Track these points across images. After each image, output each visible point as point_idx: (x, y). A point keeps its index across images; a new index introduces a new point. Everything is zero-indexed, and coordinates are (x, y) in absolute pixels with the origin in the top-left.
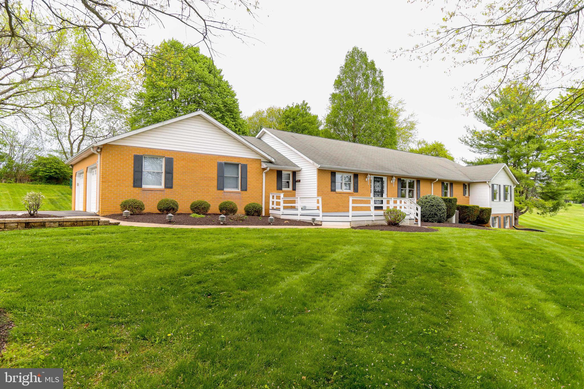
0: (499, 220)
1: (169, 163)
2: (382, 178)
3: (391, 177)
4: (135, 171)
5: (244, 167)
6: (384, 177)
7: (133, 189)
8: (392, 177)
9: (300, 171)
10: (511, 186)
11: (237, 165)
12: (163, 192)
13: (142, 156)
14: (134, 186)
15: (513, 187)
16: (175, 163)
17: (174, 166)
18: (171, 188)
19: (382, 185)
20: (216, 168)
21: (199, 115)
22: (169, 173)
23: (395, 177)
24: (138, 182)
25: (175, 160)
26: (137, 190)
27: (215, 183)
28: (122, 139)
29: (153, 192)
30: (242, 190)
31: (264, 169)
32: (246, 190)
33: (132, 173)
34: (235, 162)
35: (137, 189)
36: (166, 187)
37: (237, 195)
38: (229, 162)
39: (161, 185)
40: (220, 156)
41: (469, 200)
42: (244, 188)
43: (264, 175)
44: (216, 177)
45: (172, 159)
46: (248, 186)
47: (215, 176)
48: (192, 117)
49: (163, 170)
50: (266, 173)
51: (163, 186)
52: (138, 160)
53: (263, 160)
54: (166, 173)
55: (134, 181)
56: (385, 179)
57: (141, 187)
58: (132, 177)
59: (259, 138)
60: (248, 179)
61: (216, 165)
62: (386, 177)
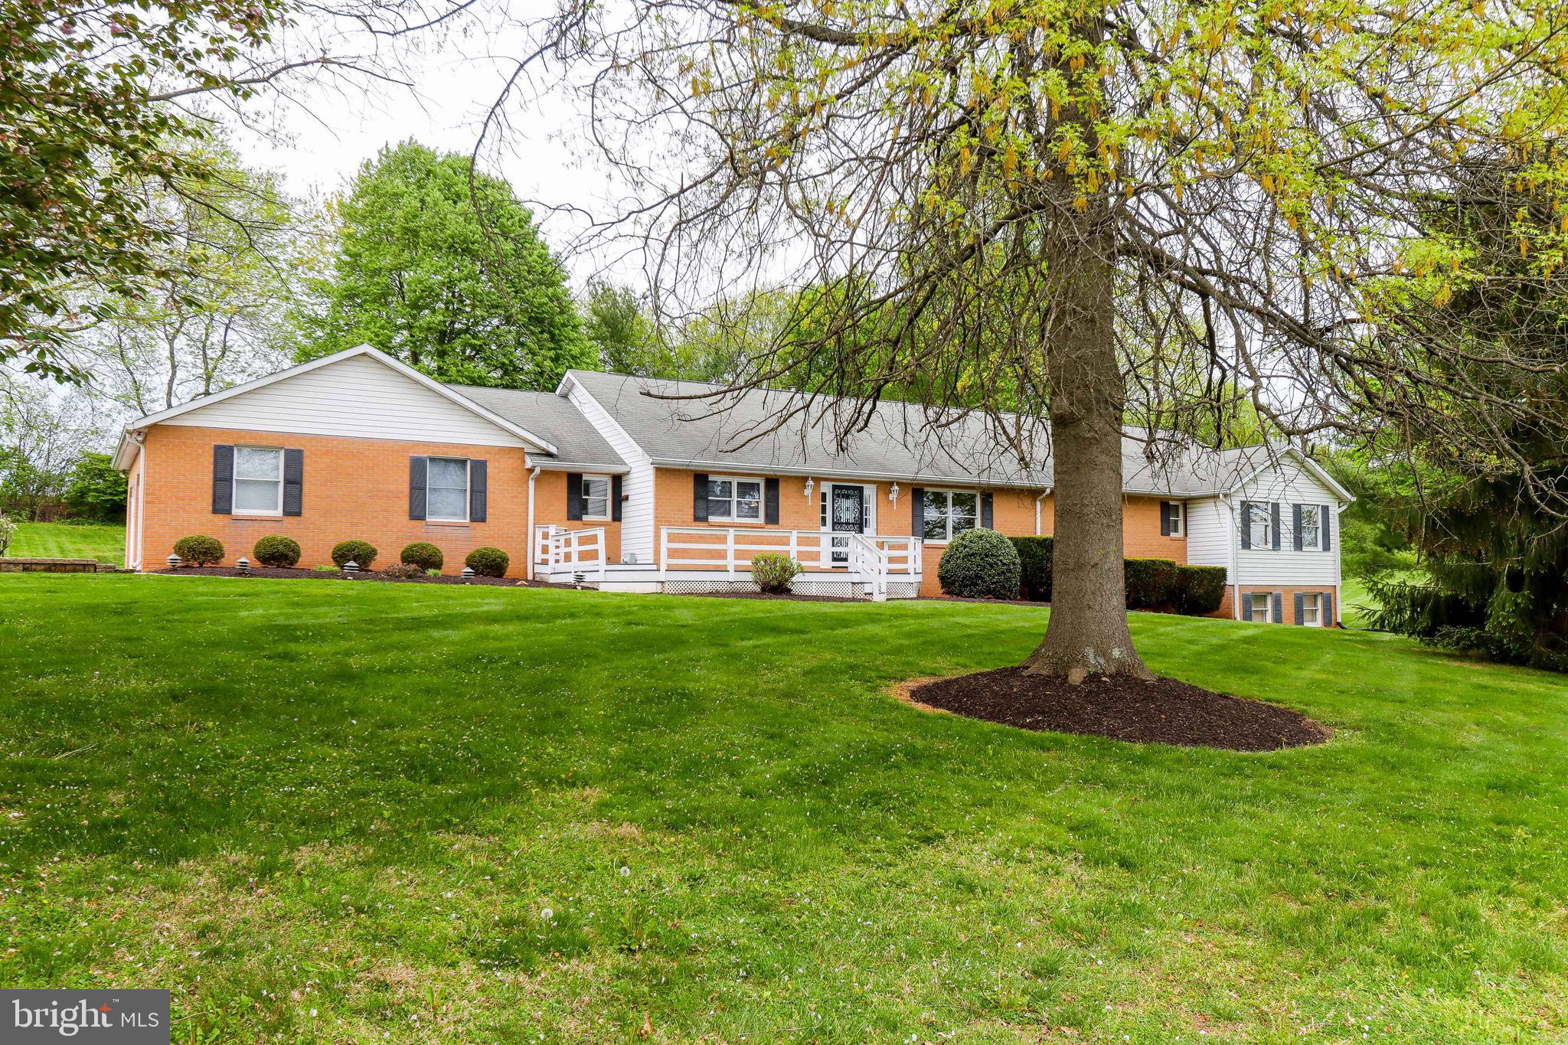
0: (1277, 602)
1: (294, 461)
2: (861, 489)
3: (884, 486)
4: (216, 480)
5: (479, 469)
6: (865, 486)
7: (211, 516)
8: (891, 484)
9: (628, 473)
10: (1325, 509)
11: (463, 462)
12: (278, 525)
13: (231, 449)
14: (215, 511)
15: (1335, 511)
16: (306, 461)
17: (306, 468)
18: (299, 514)
19: (861, 505)
20: (407, 470)
21: (364, 354)
22: (294, 482)
23: (898, 484)
24: (221, 504)
25: (306, 453)
26: (220, 519)
27: (405, 504)
28: (188, 413)
29: (256, 524)
30: (473, 520)
31: (531, 470)
32: (483, 520)
33: (211, 483)
34: (458, 456)
35: (221, 516)
36: (286, 513)
37: (461, 531)
38: (441, 456)
39: (276, 508)
40: (416, 444)
41: (1185, 547)
42: (479, 514)
43: (531, 484)
44: (407, 491)
45: (300, 451)
46: (489, 511)
47: (405, 487)
48: (348, 359)
49: (281, 478)
50: (537, 480)
51: (279, 512)
52: (223, 457)
53: (528, 449)
54: (287, 482)
55: (214, 501)
56: (869, 491)
57: (228, 512)
58: (211, 492)
59: (565, 396)
60: (489, 496)
61: (407, 463)
62: (874, 487)
